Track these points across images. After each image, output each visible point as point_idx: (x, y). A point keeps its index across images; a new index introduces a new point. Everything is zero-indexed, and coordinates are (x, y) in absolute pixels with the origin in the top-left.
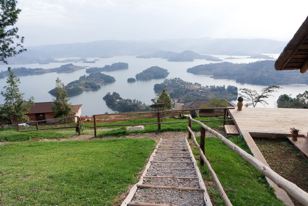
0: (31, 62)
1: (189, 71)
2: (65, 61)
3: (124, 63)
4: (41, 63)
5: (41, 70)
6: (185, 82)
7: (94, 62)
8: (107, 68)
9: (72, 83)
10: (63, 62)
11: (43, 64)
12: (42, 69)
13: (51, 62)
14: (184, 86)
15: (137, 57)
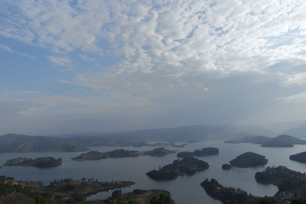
0: (126, 145)
1: (293, 158)
2: (155, 144)
3: (215, 148)
4: (135, 146)
5: (136, 153)
6: (295, 172)
7: (182, 146)
8: (198, 153)
9: (167, 166)
10: (154, 145)
11: (137, 147)
12: (137, 151)
13: (143, 145)
14: (295, 177)
15: (225, 142)
